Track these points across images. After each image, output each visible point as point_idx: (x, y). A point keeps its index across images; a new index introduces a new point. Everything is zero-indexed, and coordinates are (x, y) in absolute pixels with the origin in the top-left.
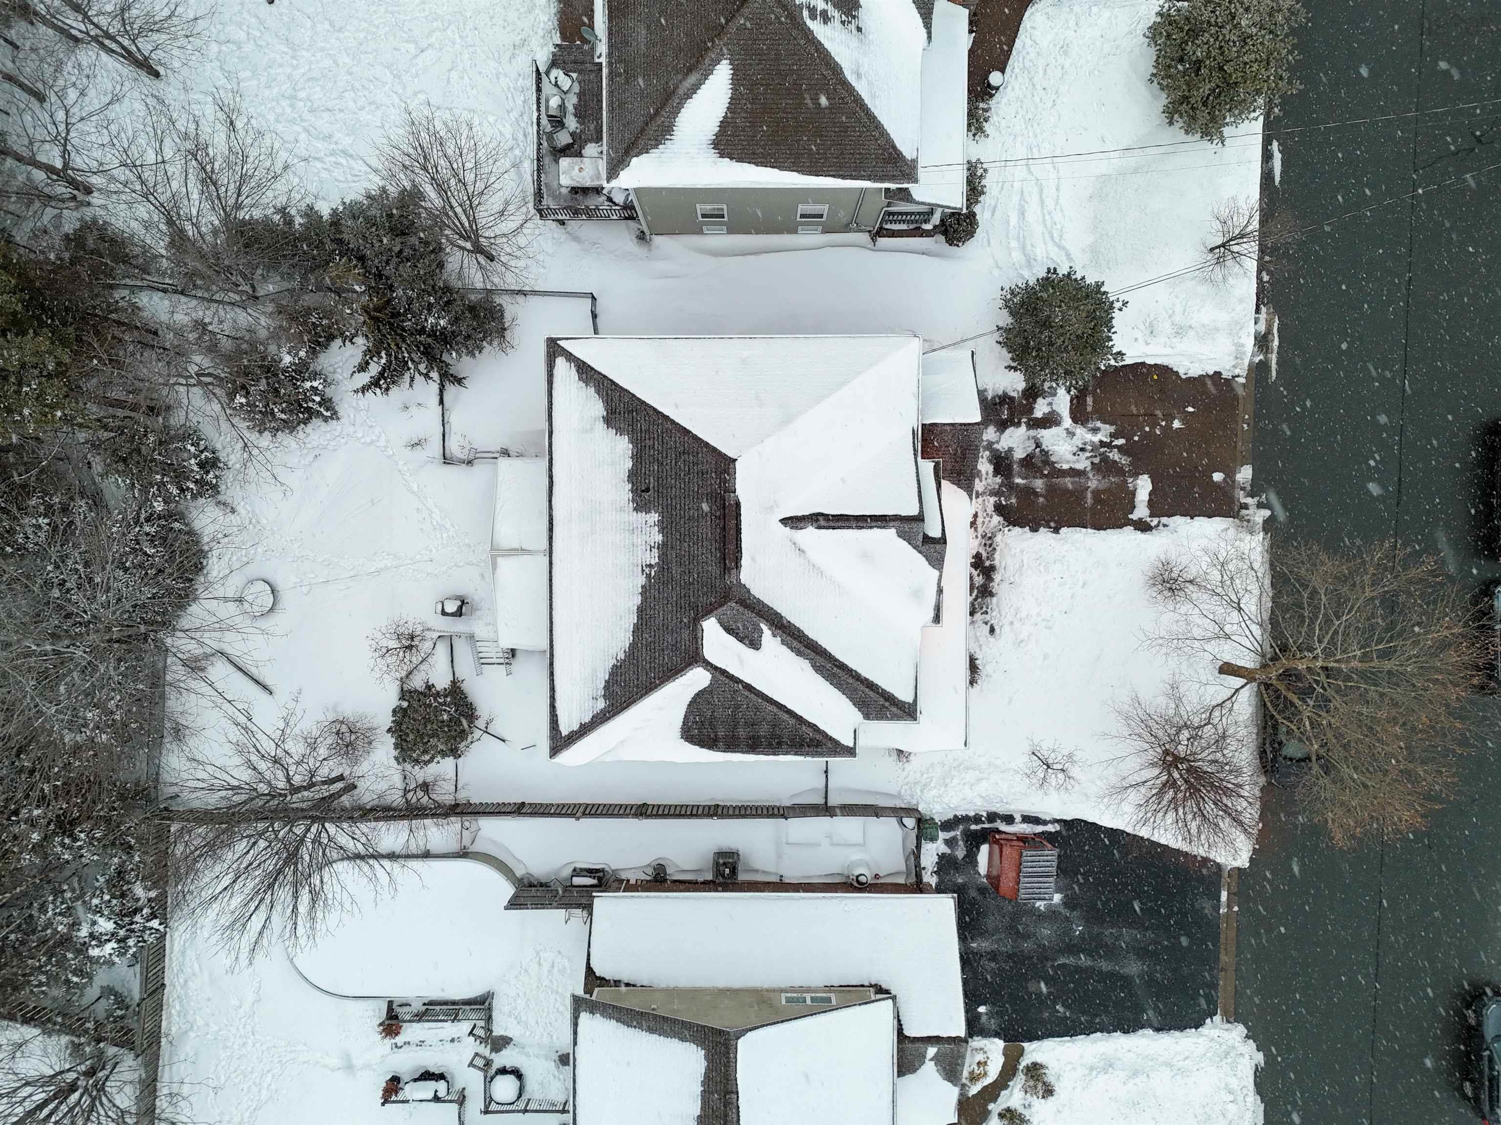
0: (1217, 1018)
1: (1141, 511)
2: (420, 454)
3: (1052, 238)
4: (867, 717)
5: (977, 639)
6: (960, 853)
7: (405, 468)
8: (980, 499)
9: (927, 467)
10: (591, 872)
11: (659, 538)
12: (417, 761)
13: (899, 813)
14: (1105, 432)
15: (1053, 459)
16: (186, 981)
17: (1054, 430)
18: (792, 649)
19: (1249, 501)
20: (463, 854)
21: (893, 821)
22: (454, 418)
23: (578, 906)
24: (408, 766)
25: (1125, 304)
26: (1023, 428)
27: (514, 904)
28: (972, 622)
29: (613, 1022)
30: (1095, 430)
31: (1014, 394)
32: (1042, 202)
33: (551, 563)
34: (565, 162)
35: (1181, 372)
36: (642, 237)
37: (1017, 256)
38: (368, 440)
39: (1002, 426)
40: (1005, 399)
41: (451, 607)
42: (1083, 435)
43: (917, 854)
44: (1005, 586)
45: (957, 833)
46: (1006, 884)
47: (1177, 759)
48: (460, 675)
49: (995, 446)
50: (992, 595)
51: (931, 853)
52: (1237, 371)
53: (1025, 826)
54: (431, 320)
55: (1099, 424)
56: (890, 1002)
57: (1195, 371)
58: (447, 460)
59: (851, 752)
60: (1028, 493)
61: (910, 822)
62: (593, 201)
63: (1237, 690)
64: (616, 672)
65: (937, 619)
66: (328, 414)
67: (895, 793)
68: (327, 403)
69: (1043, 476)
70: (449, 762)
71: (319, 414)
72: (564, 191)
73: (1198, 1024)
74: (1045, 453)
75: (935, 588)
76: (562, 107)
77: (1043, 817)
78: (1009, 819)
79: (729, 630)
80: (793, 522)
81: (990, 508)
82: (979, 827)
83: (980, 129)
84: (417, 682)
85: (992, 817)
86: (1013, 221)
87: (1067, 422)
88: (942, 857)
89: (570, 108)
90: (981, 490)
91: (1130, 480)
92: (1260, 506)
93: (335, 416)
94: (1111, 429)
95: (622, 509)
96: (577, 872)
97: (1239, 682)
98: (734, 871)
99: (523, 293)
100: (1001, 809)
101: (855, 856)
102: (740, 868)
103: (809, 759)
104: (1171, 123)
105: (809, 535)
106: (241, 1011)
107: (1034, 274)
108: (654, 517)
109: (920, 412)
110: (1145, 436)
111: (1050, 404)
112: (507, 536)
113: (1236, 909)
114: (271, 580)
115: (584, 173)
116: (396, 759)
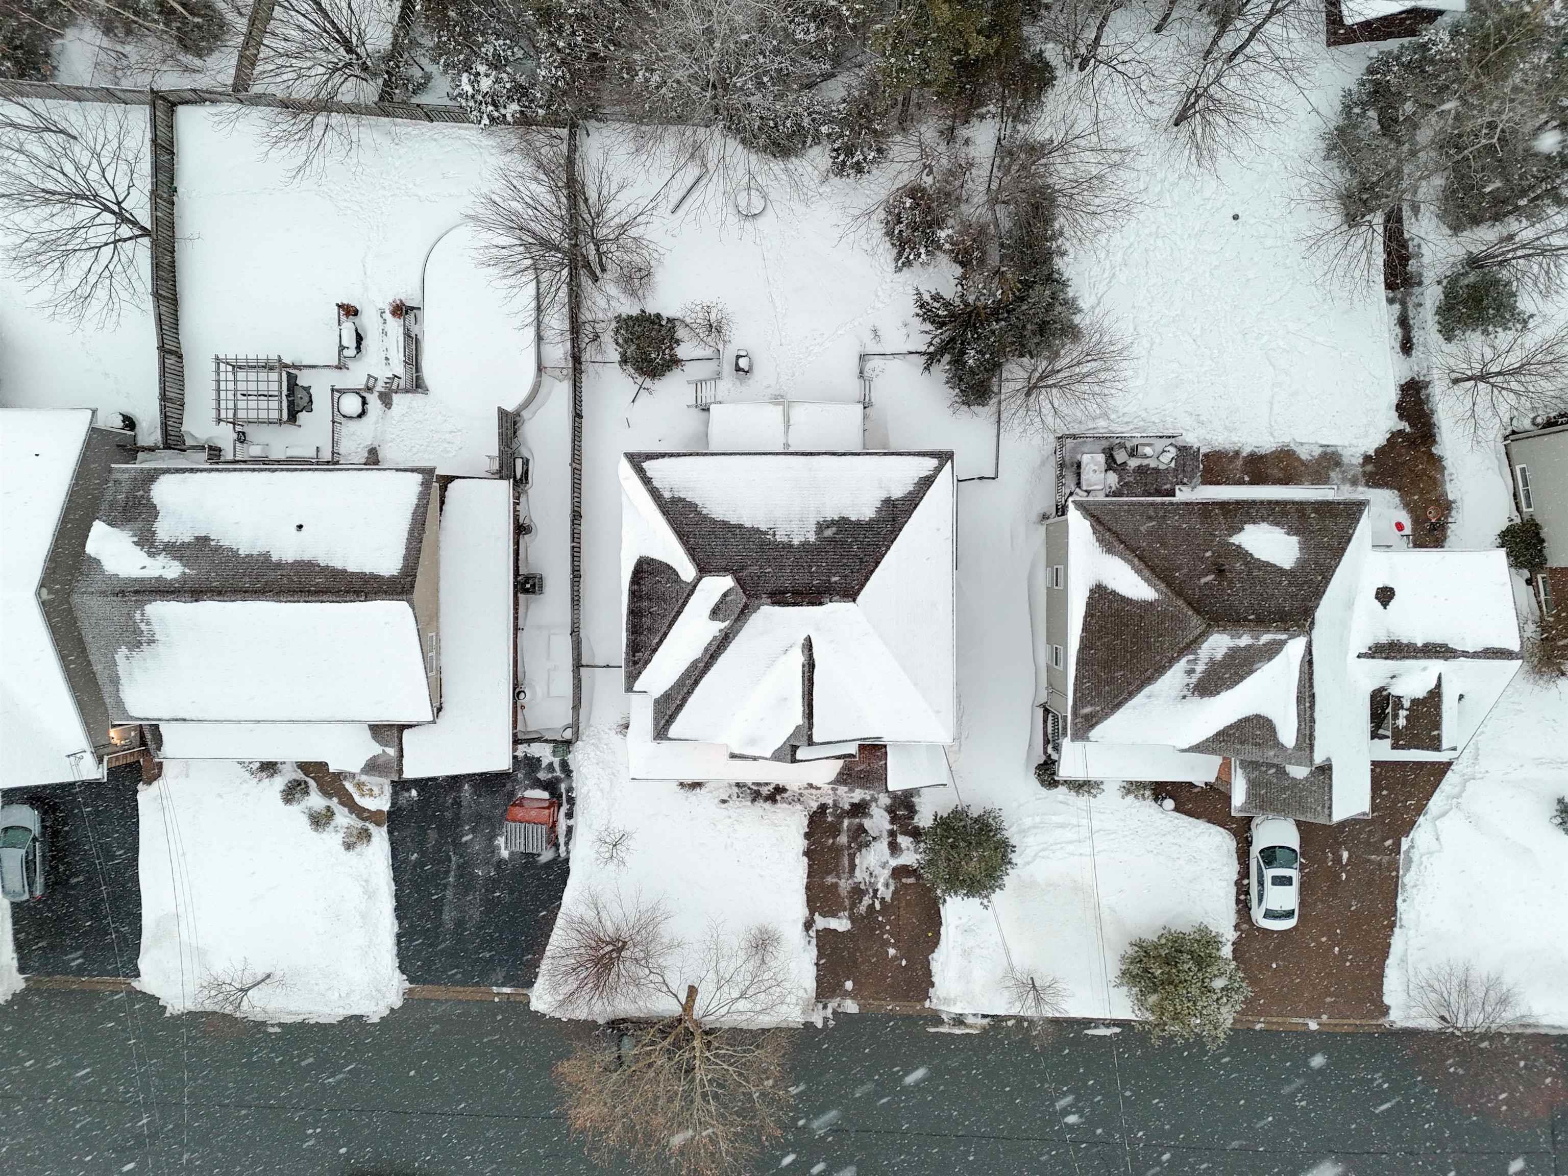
0: (407, 985)
1: (821, 923)
2: (868, 336)
3: (1044, 850)
4: (657, 702)
5: (716, 789)
6: (542, 775)
7: (856, 324)
8: (830, 792)
9: (852, 749)
10: (526, 473)
11: (796, 542)
12: (617, 331)
13: (575, 725)
14: (886, 893)
15: (864, 851)
16: (435, 140)
17: (887, 852)
18: (710, 644)
19: (829, 1011)
20: (540, 369)
21: (569, 720)
22: (897, 363)
23: (501, 467)
24: (614, 325)
25: (986, 907)
26: (890, 827)
27: (502, 413)
28: (730, 786)
29: (415, 501)
30: (887, 885)
31: (916, 818)
32: (1071, 842)
33: (777, 454)
34: (1101, 458)
35: (935, 955)
36: (1045, 517)
37: (1028, 822)
38: (880, 293)
39: (890, 810)
40: (912, 810)
41: (743, 363)
42: (884, 875)
43: (539, 740)
44: (761, 812)
45: (558, 773)
46: (519, 813)
47: (620, 950)
48: (688, 367)
49: (874, 804)
50: (754, 800)
51: (543, 752)
52: (934, 1000)
53: (564, 828)
54: (973, 352)
55: (892, 888)
56: (430, 718)
57: (935, 967)
58: (863, 357)
59: (629, 689)
60: (835, 830)
61: (568, 735)
62: (1070, 481)
63: (676, 996)
64: (692, 507)
65: (733, 756)
66: (900, 264)
67: (591, 722)
68: (908, 263)
69: (850, 843)
70: (617, 358)
71: (900, 255)
72: (1079, 457)
73: (402, 969)
74: (867, 845)
75: (757, 755)
76: (1145, 456)
77: (571, 843)
78: (570, 815)
79: (725, 595)
80: (808, 646)
81: (823, 800)
82: (563, 791)
83: (1129, 792)
84: (681, 333)
85: (571, 801)
86: (1055, 819)
87: (894, 863)
88: (539, 760)
89: (1145, 462)
90: (838, 792)
91: (846, 913)
92: (826, 1019)
93: (898, 270)
94: (888, 899)
95: (819, 512)
96: (526, 462)
97: (683, 997)
98: (527, 591)
99: (999, 422)
100: (578, 809)
101: (540, 690)
102: (529, 596)
103: (624, 656)
104: (1131, 944)
105: (798, 659)
106: (411, 186)
107: (1012, 834)
108: (812, 538)
109: (896, 743)
110: (881, 926)
111: (908, 849)
112: (799, 414)
113: (496, 1000)
114: (765, 213)
115: (1092, 474)
116: (620, 316)
